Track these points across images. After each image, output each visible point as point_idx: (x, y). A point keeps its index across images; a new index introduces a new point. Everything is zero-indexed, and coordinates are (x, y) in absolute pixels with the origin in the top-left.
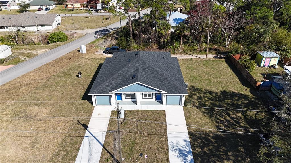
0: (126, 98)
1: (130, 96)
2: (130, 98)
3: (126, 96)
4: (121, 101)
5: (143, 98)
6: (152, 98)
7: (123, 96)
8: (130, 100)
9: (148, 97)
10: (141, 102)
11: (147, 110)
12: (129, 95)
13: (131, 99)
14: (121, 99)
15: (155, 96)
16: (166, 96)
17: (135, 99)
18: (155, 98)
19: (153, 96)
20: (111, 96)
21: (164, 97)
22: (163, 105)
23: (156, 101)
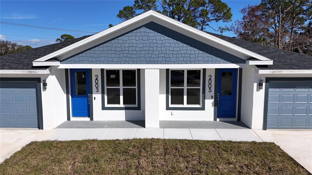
0: (107, 105)
1: (121, 98)
2: (122, 105)
3: (106, 97)
4: (88, 119)
5: (168, 108)
6: (203, 108)
7: (94, 96)
8: (120, 115)
9: (185, 105)
10: (160, 121)
14: (89, 113)
15: (212, 98)
16: (264, 84)
17: (140, 110)
18: (213, 107)
19: (204, 98)
20: (42, 84)
21: (257, 91)
22: (253, 127)
23: (218, 120)
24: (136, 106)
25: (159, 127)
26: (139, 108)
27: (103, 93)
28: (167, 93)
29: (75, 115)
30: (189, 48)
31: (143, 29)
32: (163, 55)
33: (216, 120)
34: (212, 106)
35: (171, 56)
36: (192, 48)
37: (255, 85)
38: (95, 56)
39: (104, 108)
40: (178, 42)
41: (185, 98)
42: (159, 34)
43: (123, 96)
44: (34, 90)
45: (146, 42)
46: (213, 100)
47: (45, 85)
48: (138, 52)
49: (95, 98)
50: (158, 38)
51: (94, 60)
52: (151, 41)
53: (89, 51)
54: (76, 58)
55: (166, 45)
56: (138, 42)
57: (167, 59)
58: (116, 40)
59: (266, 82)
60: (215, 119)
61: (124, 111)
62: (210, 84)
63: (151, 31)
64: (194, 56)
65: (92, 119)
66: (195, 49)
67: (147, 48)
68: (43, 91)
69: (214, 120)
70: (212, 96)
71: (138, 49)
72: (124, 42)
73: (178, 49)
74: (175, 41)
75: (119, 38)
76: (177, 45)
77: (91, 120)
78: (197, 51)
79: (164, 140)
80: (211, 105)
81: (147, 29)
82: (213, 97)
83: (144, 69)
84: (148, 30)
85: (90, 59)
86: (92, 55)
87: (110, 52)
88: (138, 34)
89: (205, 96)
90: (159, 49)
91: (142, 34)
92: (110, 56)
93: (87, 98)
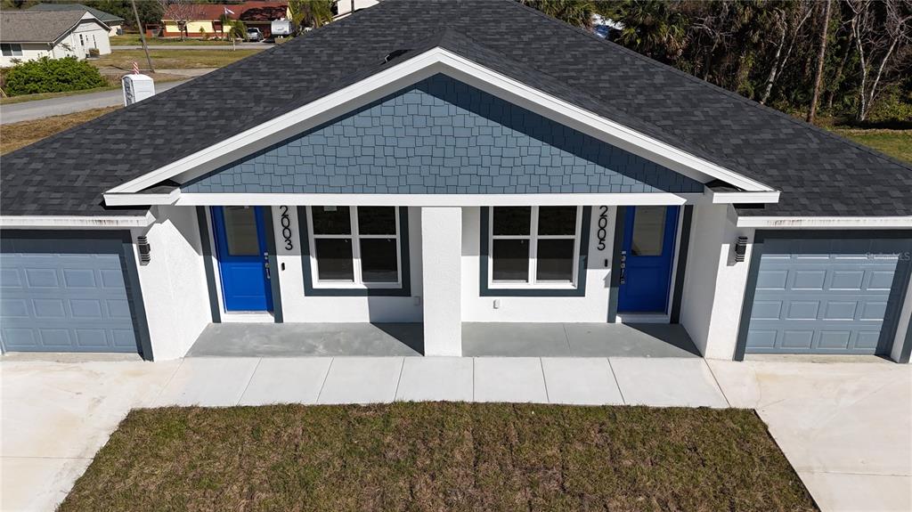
0: (317, 284)
1: (357, 264)
2: (358, 283)
3: (314, 262)
4: (266, 318)
5: (485, 291)
6: (580, 292)
7: (280, 259)
8: (356, 311)
9: (533, 283)
10: (466, 326)
11: (539, 408)
12: (351, 257)
13: (370, 293)
14: (271, 302)
15: (606, 265)
16: (749, 247)
17: (410, 296)
18: (608, 290)
19: (584, 266)
20: (135, 246)
21: (728, 265)
22: (708, 353)
23: (619, 319)
24: (398, 284)
25: (460, 353)
26: (405, 291)
27: (305, 253)
28: (484, 253)
29: (231, 306)
30: (547, 149)
31: (415, 96)
32: (473, 170)
33: (614, 321)
34: (606, 286)
35: (494, 170)
36: (555, 150)
37: (725, 249)
38: (279, 170)
39: (309, 291)
40: (516, 133)
41: (533, 263)
42: (461, 110)
43: (360, 260)
44: (116, 257)
45: (424, 132)
46: (608, 271)
47: (145, 250)
48: (400, 162)
49: (283, 265)
50: (458, 121)
51: (277, 181)
52: (437, 131)
53: (260, 159)
54: (225, 177)
55: (482, 141)
56: (400, 133)
57: (485, 181)
58: (337, 128)
59: (755, 242)
60: (611, 319)
61: (366, 298)
62: (602, 228)
63: (439, 101)
64: (560, 171)
65: (279, 319)
66: (564, 153)
67: (427, 151)
68: (141, 265)
69: (608, 322)
70: (606, 261)
71: (400, 153)
72: (361, 132)
73: (515, 153)
74: (507, 130)
75: (345, 122)
76: (512, 142)
77: (276, 321)
78: (568, 158)
79: (475, 405)
80: (603, 283)
81: (425, 95)
82: (610, 264)
83: (419, 209)
84: (428, 99)
85: (266, 180)
86: (269, 169)
87: (321, 160)
88: (401, 111)
89: (586, 261)
90: (461, 152)
91: (413, 110)
92: (319, 171)
93: (260, 264)
